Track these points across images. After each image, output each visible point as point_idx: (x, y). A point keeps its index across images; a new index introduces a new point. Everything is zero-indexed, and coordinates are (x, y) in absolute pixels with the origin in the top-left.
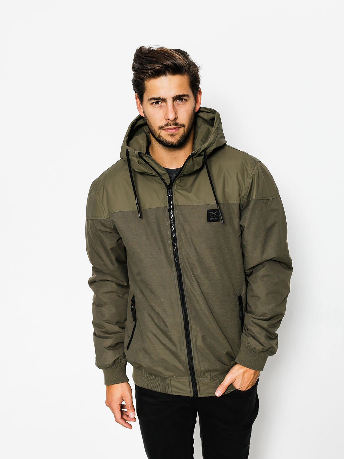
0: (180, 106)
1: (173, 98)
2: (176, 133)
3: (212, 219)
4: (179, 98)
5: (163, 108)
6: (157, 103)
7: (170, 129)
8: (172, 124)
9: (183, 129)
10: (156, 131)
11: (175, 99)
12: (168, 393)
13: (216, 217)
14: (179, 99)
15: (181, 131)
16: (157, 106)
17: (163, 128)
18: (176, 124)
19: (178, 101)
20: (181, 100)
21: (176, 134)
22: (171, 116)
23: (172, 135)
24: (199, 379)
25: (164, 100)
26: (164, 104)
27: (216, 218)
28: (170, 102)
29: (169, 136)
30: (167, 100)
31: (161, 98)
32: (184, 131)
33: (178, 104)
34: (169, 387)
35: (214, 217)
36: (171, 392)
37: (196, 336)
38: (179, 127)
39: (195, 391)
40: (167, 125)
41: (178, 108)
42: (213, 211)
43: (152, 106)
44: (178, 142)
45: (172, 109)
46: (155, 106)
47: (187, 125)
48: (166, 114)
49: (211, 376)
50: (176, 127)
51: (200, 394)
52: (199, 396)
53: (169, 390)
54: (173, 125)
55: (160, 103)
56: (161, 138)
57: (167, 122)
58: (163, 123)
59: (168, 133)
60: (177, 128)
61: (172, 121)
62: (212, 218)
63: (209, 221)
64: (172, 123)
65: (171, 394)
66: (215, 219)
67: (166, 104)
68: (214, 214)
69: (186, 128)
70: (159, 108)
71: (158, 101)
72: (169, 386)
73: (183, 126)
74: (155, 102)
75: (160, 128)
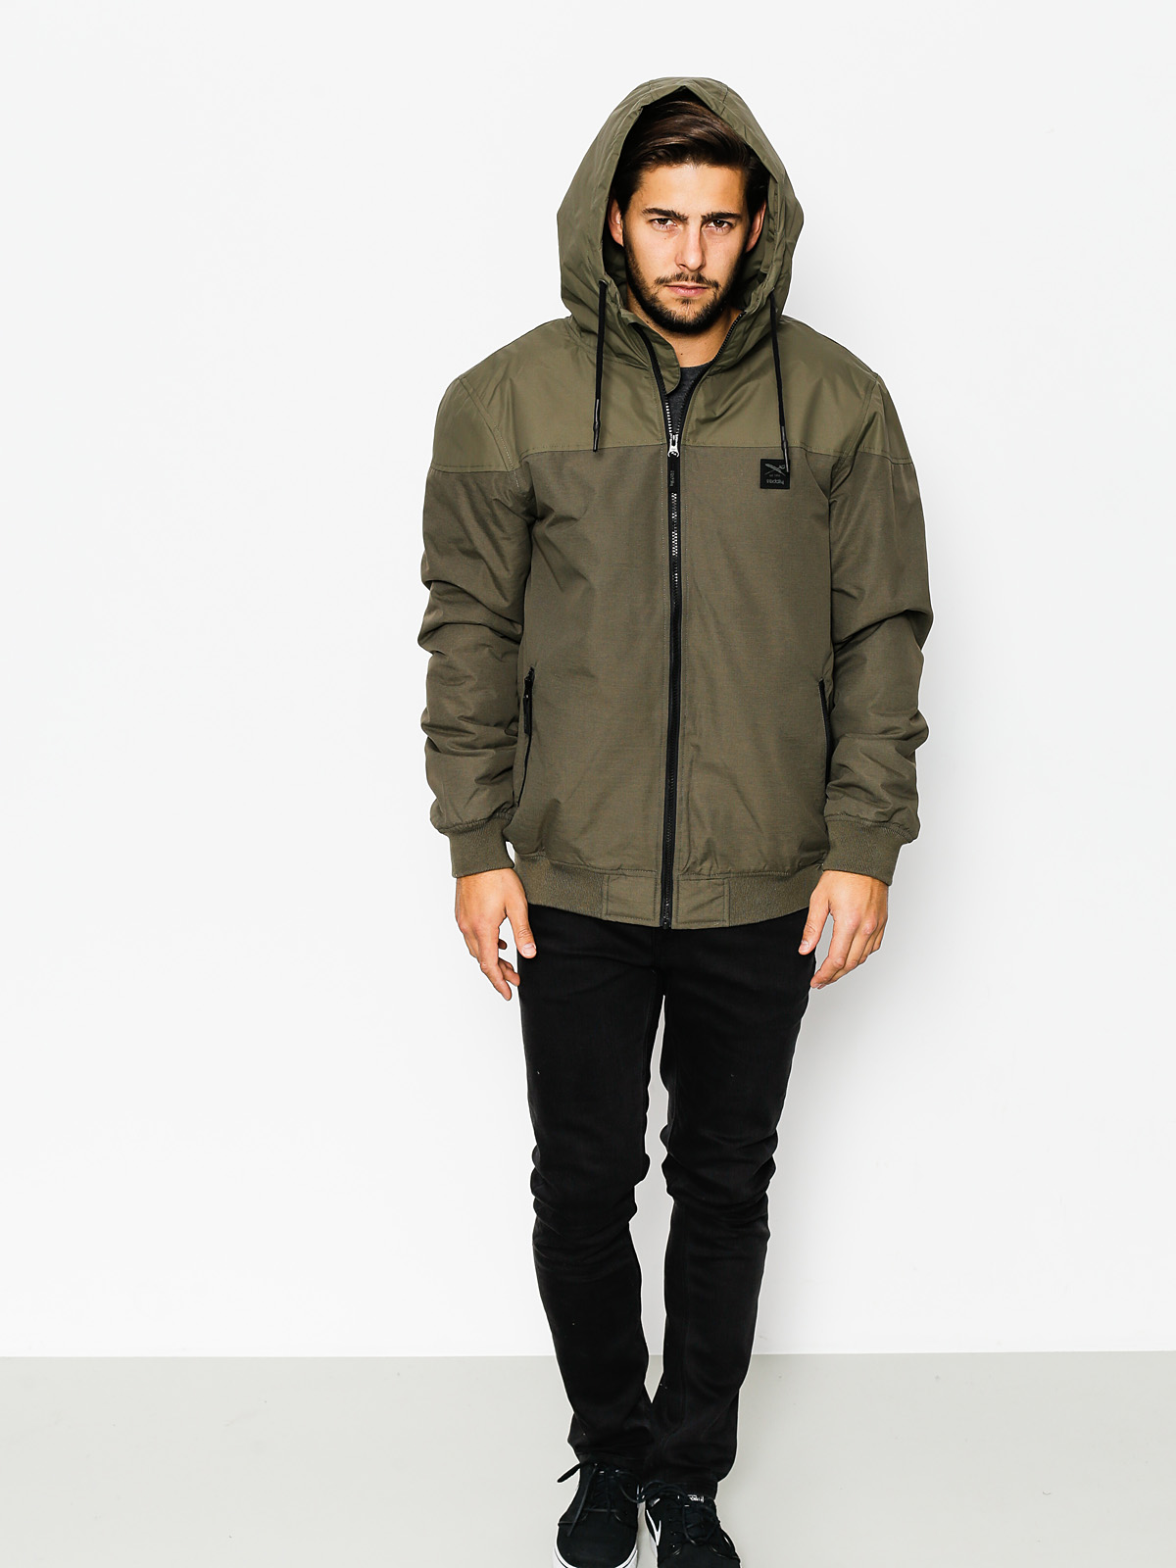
0: (715, 237)
1: (703, 217)
2: (697, 298)
3: (771, 482)
4: (716, 219)
5: (674, 235)
6: (662, 221)
8: (690, 278)
10: (650, 286)
11: (707, 220)
12: (599, 916)
13: (782, 478)
14: (715, 222)
15: (709, 295)
16: (662, 228)
17: (667, 282)
18: (700, 279)
19: (712, 224)
20: (719, 224)
21: (694, 301)
22: (693, 261)
24: (681, 878)
25: (682, 219)
26: (680, 227)
28: (694, 225)
30: (690, 221)
31: (675, 214)
32: (715, 296)
33: (712, 232)
34: (601, 902)
35: (777, 478)
36: (606, 914)
37: (692, 761)
38: (705, 286)
39: (666, 911)
40: (679, 277)
41: (708, 241)
42: (776, 463)
43: (649, 225)
44: (696, 319)
45: (697, 243)
46: (657, 228)
47: (723, 283)
48: (681, 253)
49: (712, 873)
50: (698, 285)
51: (677, 921)
52: (674, 926)
53: (601, 910)
54: (693, 279)
55: (669, 222)
56: (657, 304)
57: (679, 271)
58: (670, 271)
59: (677, 296)
61: (691, 271)
62: (773, 479)
63: (764, 485)
64: (690, 275)
65: (605, 918)
66: (779, 482)
67: (685, 229)
69: (721, 289)
70: (667, 234)
71: (667, 217)
72: (602, 896)
74: (658, 219)
75: (661, 282)
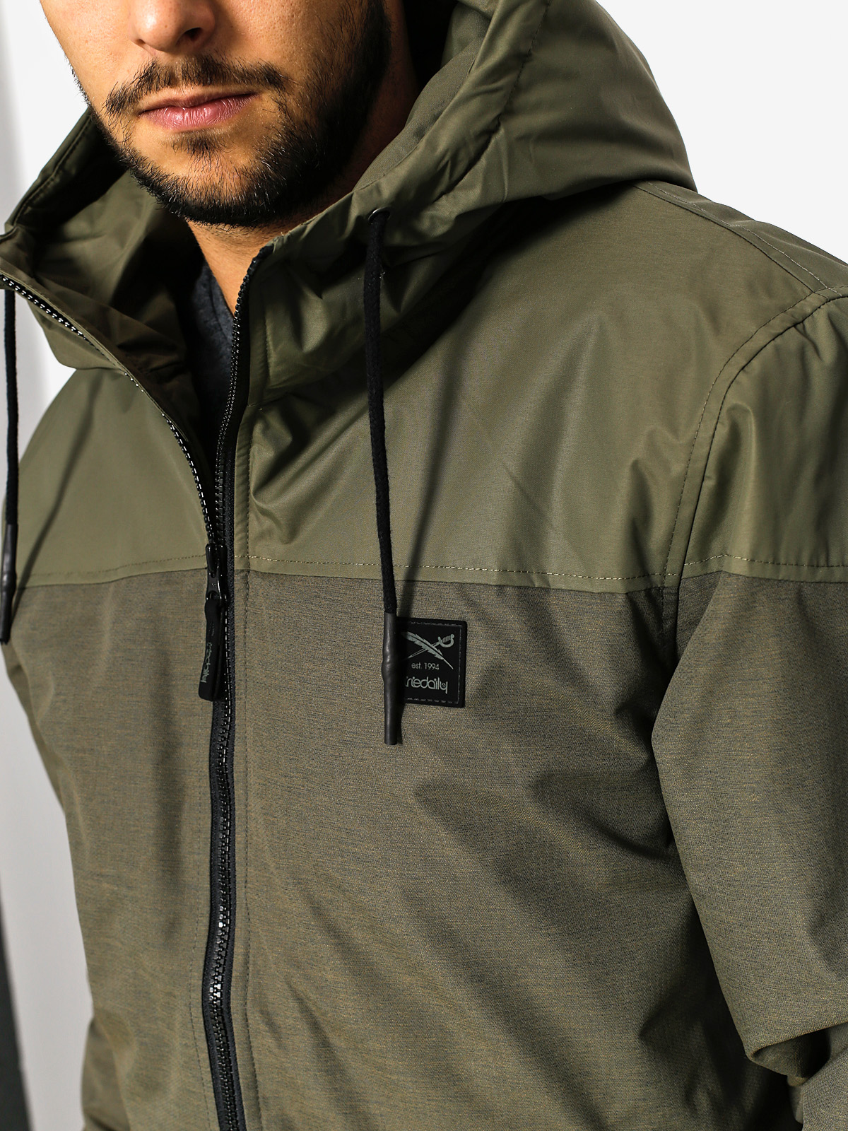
7: (171, 105)
9: (273, 106)
23: (200, 145)
27: (443, 681)
29: (183, 154)
60: (226, 97)
68: (431, 649)
73: (272, 78)
